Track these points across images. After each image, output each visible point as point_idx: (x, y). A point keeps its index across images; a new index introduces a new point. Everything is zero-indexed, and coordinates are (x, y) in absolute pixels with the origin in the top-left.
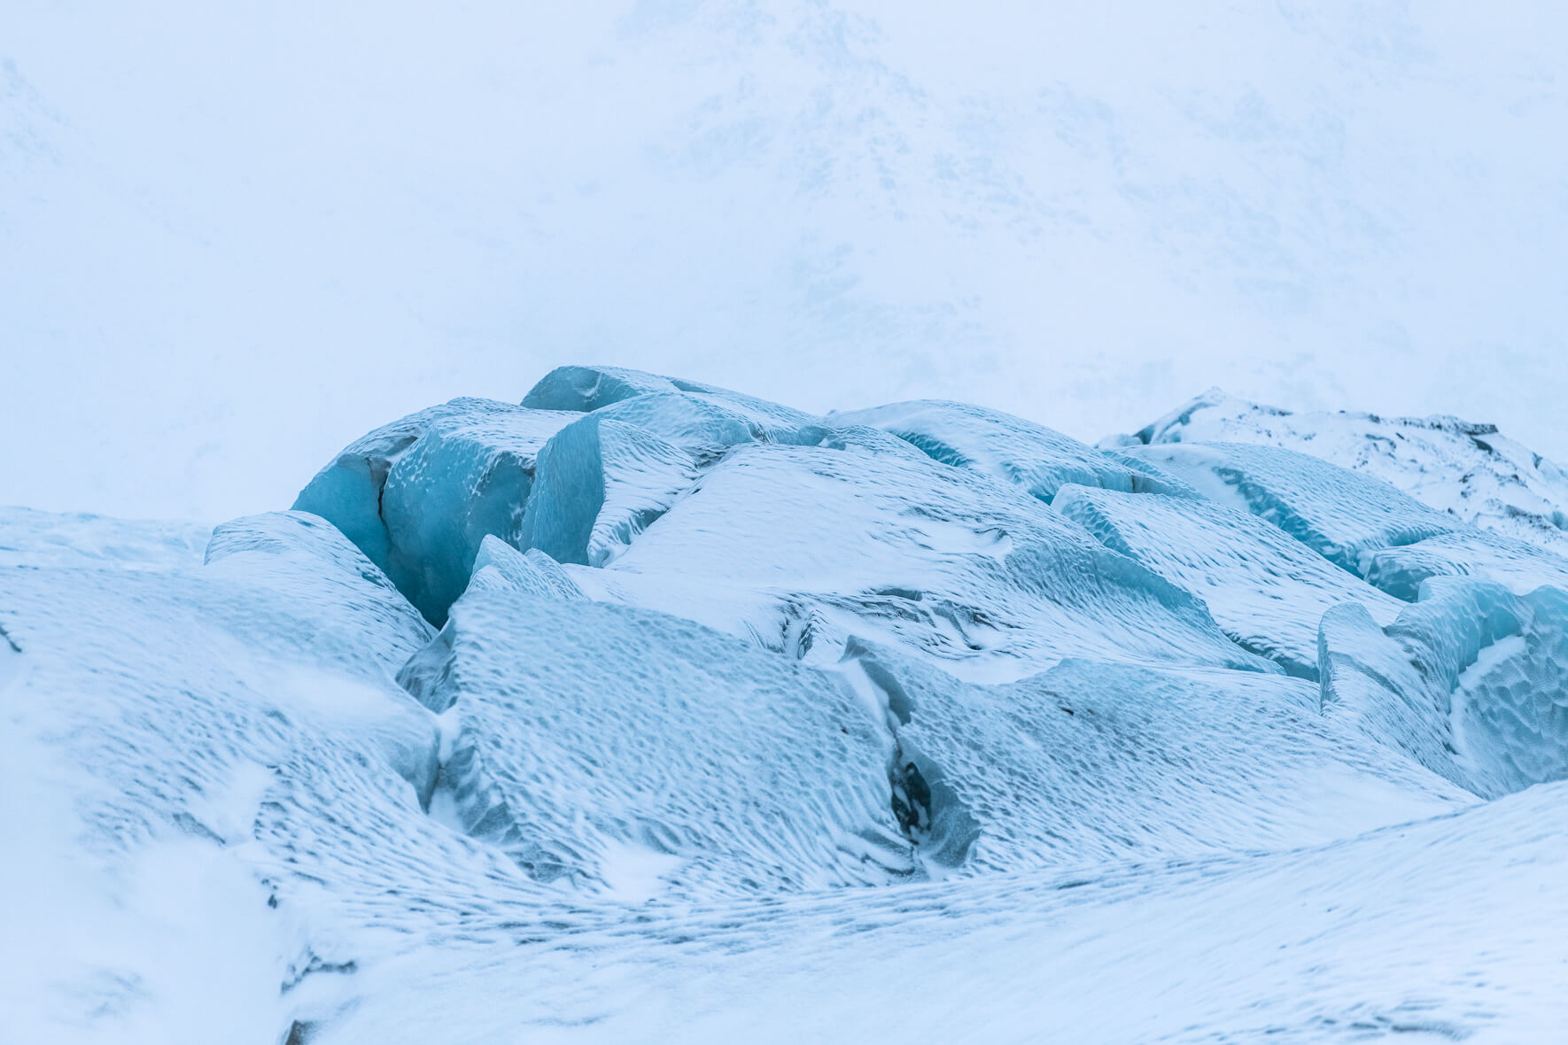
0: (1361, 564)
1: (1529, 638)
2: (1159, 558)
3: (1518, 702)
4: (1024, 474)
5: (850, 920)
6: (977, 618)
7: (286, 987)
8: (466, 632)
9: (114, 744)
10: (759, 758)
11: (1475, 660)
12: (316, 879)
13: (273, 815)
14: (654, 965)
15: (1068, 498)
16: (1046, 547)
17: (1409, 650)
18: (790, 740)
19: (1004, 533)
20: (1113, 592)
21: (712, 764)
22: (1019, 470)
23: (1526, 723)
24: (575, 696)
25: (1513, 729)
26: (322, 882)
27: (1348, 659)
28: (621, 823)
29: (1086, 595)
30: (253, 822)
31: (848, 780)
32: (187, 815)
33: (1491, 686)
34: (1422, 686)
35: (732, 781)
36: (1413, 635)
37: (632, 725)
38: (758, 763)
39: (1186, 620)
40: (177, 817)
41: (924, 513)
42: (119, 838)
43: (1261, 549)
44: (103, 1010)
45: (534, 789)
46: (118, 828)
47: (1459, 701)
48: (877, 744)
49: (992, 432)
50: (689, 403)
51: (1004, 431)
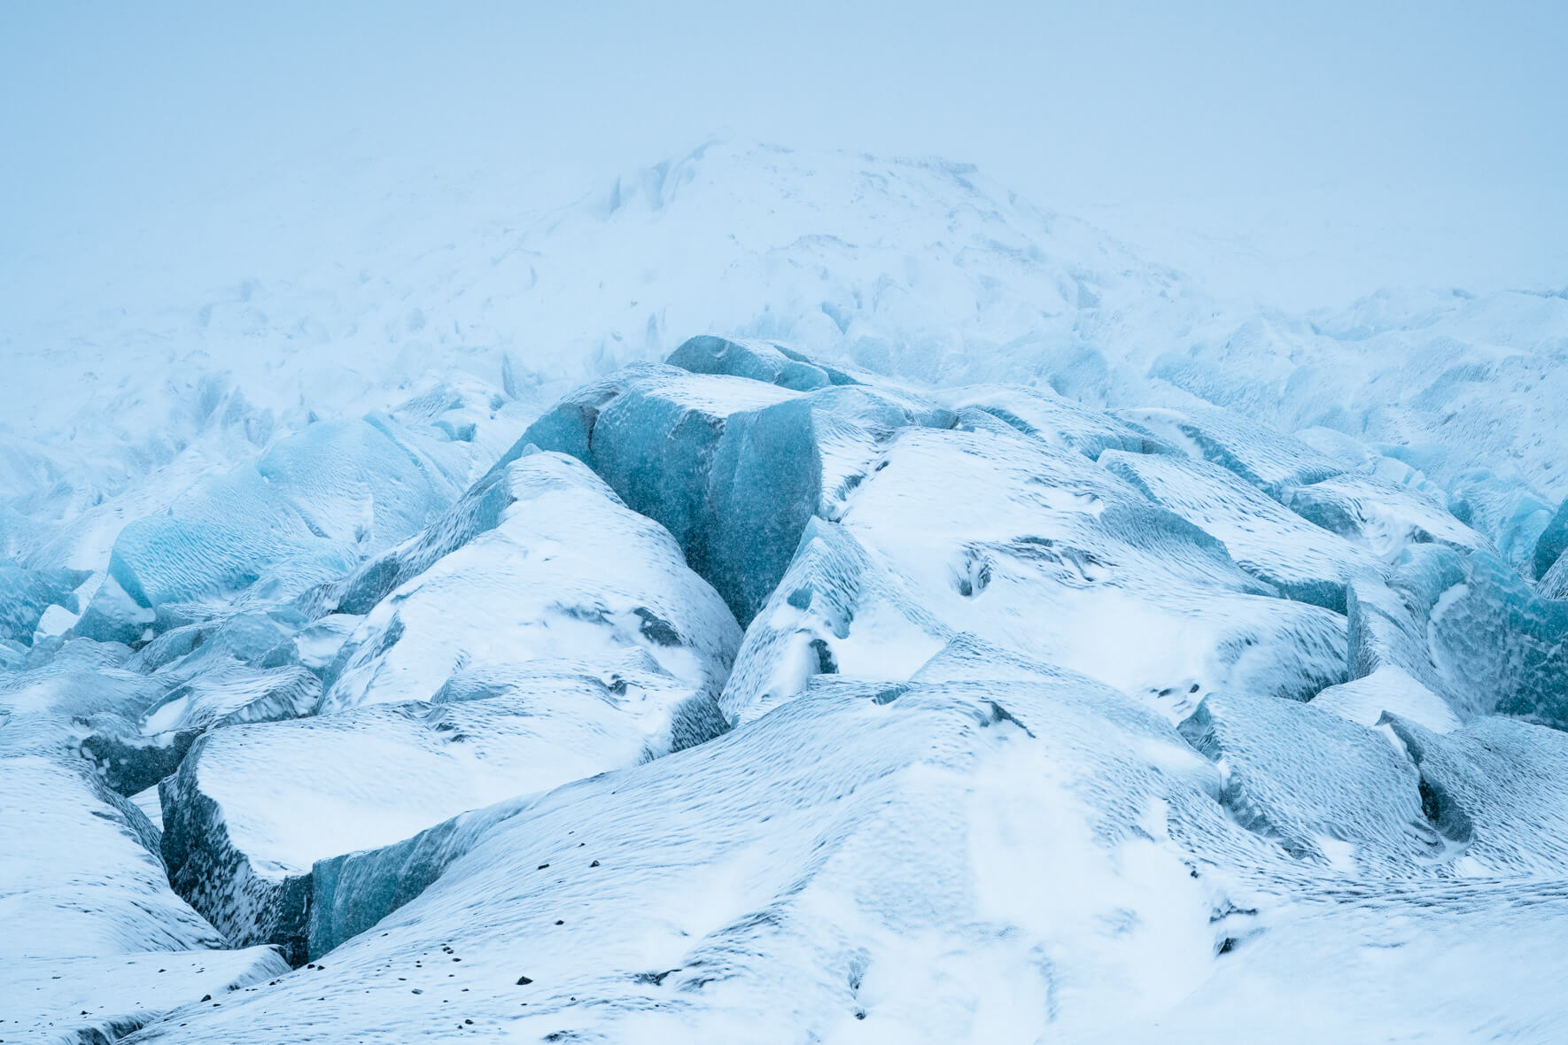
0: (1283, 496)
1: (1471, 586)
2: (1174, 504)
3: (1465, 629)
4: (1076, 441)
5: (1517, 899)
6: (1089, 559)
7: (1213, 920)
8: (1215, 717)
9: (1095, 788)
10: (1361, 783)
11: (1437, 601)
12: (1212, 862)
13: (1174, 827)
14: (1420, 918)
15: (1109, 459)
16: (1125, 507)
17: (1403, 597)
18: (1373, 773)
19: (1097, 497)
20: (1166, 537)
21: (1342, 788)
22: (1072, 438)
23: (1470, 643)
24: (1275, 752)
25: (1461, 647)
26: (1215, 864)
27: (1371, 606)
28: (1318, 825)
29: (1151, 540)
30: (1167, 830)
31: (1403, 794)
32: (1137, 826)
33: (1449, 620)
34: (1413, 622)
35: (1353, 797)
36: (1405, 587)
37: (1303, 768)
38: (1361, 786)
39: (1214, 556)
40: (1132, 827)
41: (1040, 481)
42: (1110, 839)
43: (1234, 494)
44: (1122, 929)
45: (1274, 806)
46: (1109, 834)
47: (1431, 630)
48: (1413, 774)
49: (1049, 409)
50: (862, 395)
51: (1057, 408)
